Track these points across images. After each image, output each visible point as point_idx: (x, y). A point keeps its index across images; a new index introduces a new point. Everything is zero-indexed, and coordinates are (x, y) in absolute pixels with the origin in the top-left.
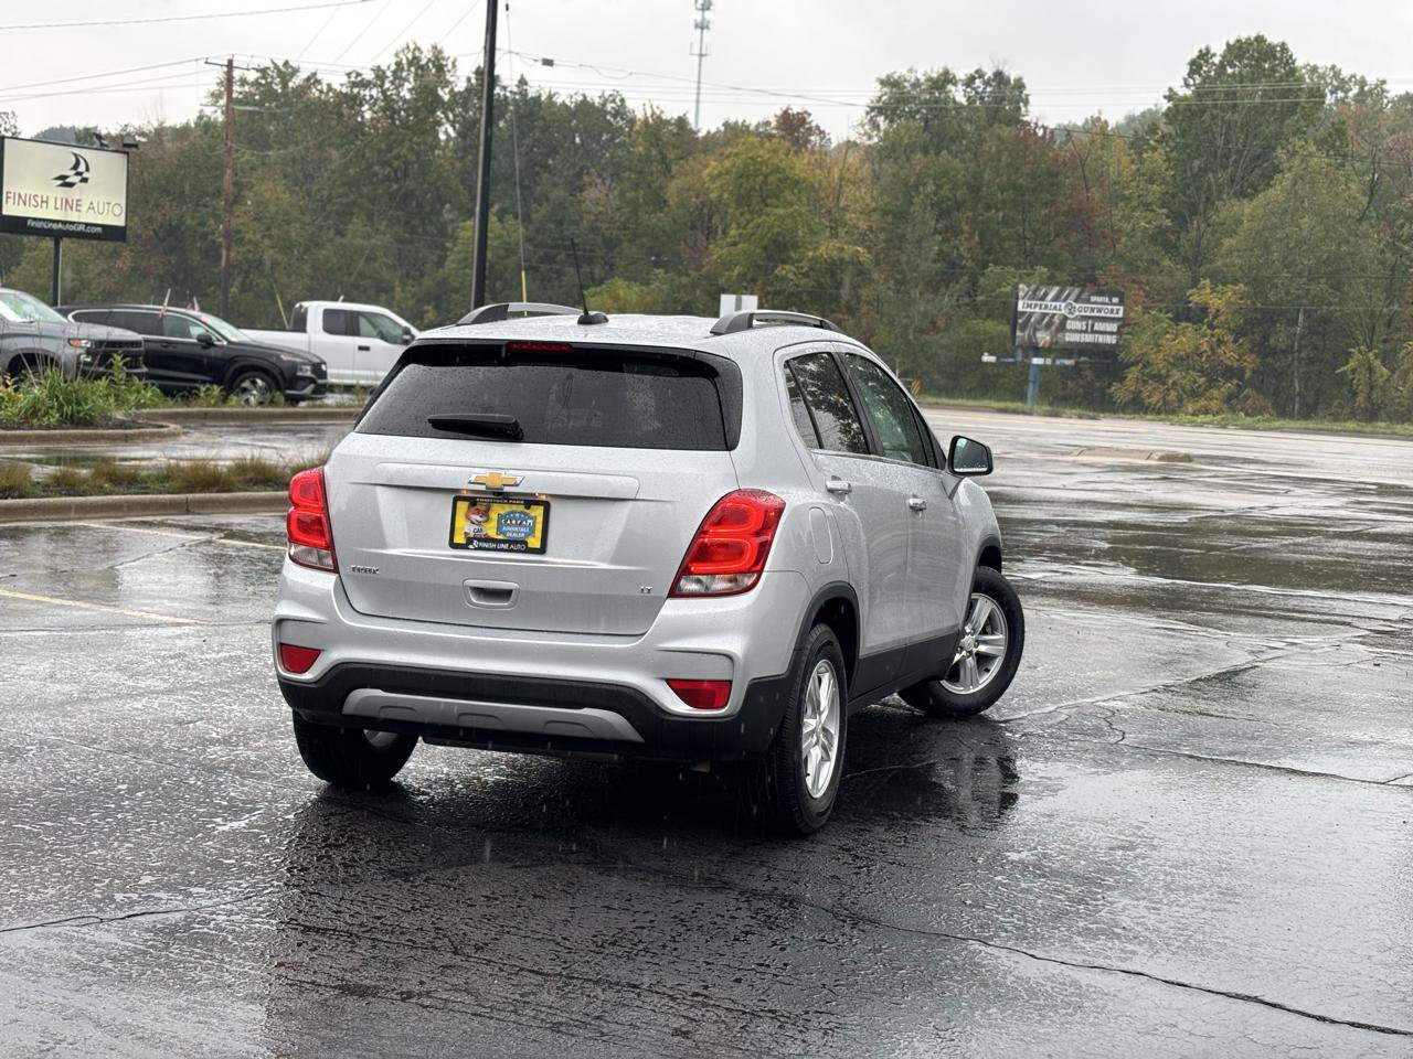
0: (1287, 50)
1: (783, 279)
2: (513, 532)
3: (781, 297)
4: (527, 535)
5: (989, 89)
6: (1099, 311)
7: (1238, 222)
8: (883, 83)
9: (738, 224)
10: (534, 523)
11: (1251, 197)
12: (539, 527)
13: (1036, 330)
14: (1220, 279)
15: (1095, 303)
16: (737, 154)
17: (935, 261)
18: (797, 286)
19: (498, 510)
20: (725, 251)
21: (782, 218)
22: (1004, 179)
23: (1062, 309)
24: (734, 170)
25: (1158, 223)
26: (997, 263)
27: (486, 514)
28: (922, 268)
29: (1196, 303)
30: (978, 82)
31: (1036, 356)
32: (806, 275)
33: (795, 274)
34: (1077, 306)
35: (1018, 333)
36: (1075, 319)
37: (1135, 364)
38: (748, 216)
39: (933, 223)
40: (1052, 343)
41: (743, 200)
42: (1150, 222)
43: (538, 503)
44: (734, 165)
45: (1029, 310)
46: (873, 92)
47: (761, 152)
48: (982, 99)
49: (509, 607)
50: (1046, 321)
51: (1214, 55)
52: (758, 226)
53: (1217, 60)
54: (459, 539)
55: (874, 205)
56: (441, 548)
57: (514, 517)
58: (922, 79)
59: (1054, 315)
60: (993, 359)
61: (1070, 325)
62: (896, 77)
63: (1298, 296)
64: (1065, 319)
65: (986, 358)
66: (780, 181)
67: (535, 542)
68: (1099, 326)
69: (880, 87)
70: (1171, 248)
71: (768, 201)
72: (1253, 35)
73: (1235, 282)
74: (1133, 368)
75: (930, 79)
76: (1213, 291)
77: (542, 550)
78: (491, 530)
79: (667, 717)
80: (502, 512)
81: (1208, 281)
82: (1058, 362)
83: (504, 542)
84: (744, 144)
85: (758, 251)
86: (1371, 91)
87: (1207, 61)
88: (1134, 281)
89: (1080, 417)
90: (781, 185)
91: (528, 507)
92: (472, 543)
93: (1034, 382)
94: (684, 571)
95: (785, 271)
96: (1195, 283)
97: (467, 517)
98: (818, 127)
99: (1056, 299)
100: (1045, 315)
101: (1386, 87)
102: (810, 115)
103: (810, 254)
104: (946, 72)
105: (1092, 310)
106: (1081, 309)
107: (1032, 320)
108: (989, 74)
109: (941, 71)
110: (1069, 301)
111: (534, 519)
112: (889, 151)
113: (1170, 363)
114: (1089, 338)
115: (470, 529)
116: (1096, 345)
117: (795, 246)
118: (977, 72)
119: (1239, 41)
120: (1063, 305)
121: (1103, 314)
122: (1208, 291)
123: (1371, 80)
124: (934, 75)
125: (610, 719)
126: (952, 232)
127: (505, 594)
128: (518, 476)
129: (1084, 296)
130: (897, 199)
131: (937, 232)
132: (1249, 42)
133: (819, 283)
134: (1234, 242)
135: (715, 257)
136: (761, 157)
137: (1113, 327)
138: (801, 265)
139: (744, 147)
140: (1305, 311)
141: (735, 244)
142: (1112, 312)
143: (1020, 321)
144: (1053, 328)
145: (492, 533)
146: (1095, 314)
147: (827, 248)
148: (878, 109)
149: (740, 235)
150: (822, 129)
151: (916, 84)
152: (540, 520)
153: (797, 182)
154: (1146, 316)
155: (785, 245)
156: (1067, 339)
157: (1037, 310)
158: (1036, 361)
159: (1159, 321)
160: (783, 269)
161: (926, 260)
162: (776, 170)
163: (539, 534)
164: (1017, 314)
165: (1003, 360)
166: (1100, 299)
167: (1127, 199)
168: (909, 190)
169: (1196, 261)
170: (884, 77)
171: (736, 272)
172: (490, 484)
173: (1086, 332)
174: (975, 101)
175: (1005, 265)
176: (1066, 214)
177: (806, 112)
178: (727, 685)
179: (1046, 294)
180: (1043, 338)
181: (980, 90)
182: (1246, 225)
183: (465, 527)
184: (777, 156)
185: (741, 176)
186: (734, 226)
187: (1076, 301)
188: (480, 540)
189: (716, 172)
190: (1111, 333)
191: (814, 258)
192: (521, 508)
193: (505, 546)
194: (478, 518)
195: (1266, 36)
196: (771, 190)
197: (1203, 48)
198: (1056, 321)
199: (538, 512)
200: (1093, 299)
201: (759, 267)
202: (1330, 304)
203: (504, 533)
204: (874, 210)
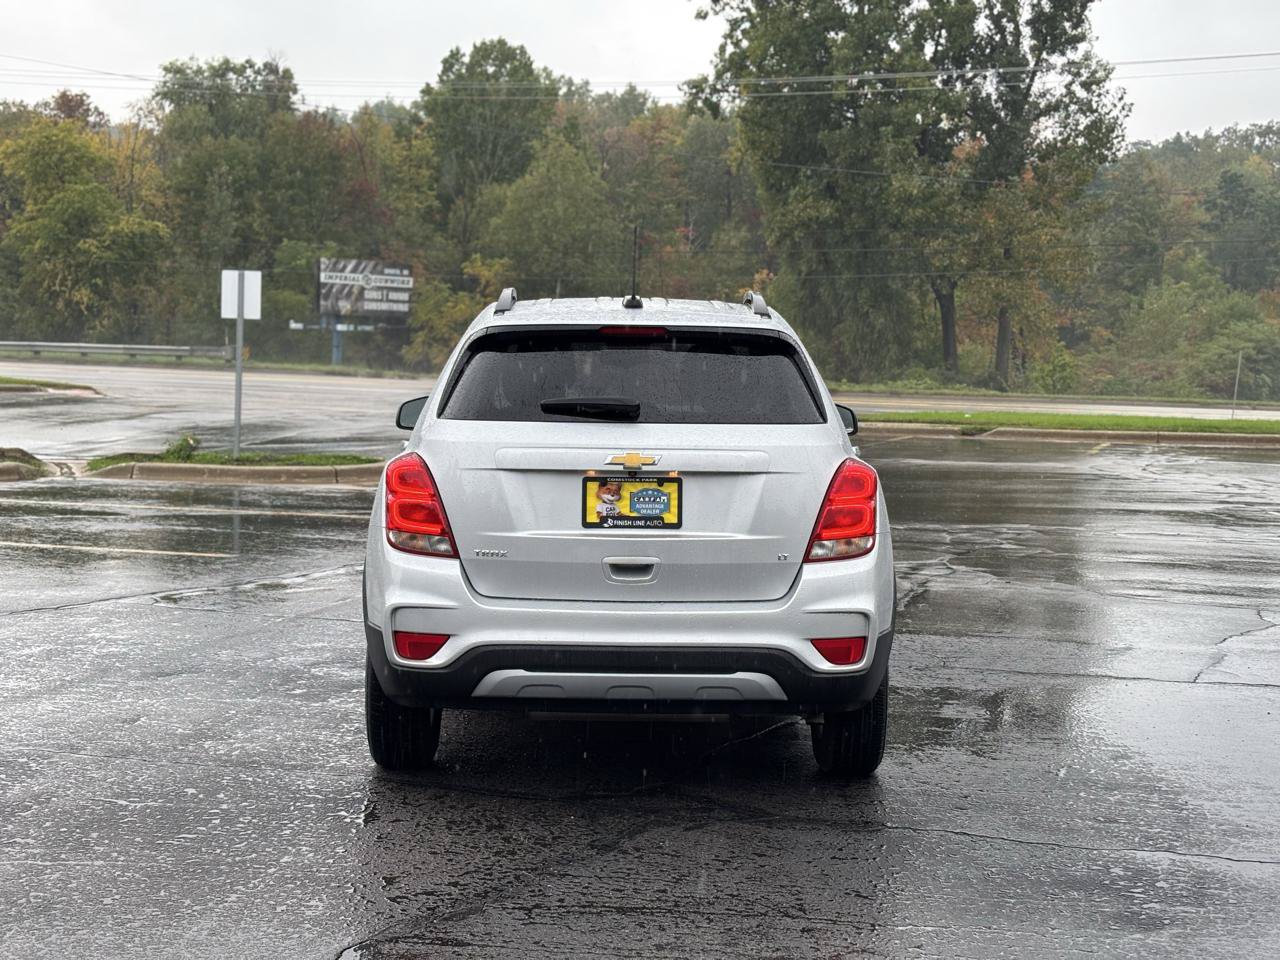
0: (525, 53)
1: (86, 252)
2: (647, 509)
3: (85, 270)
4: (662, 511)
5: (259, 78)
6: (392, 282)
7: (501, 203)
8: (167, 70)
9: (35, 200)
10: (669, 500)
11: (510, 181)
12: (674, 503)
13: (337, 299)
14: (489, 253)
15: (388, 275)
16: (31, 133)
17: (234, 236)
18: (101, 258)
19: (629, 489)
20: (25, 225)
21: (82, 194)
22: (291, 161)
23: (358, 280)
24: (30, 148)
25: (428, 203)
26: (290, 238)
27: (617, 492)
28: (221, 243)
29: (470, 275)
30: (249, 72)
31: (341, 323)
32: (108, 248)
33: (97, 248)
34: (373, 277)
35: (322, 302)
36: (373, 289)
37: (422, 328)
38: (46, 193)
39: (229, 201)
40: (353, 312)
41: (39, 177)
42: (421, 203)
43: (672, 480)
44: (28, 143)
45: (331, 281)
46: (157, 77)
47: (55, 131)
48: (253, 87)
49: (652, 580)
50: (346, 292)
51: (464, 55)
52: (58, 201)
53: (466, 60)
54: (592, 518)
55: (168, 183)
56: (576, 529)
57: (647, 496)
58: (205, 67)
59: (352, 286)
60: (299, 326)
61: (368, 295)
62: (179, 63)
63: (557, 269)
64: (362, 289)
65: (293, 325)
66: (77, 159)
67: (670, 518)
68: (393, 296)
69: (164, 73)
70: (442, 226)
71: (67, 177)
72: (496, 38)
73: (502, 256)
74: (420, 333)
75: (212, 68)
76: (483, 264)
77: (678, 525)
78: (624, 507)
79: (814, 675)
80: (634, 491)
81: (478, 255)
82: (360, 328)
83: (639, 519)
84: (37, 123)
85: (60, 225)
86: (577, 89)
87: (457, 60)
88: (413, 255)
89: (401, 377)
90: (78, 163)
91: (661, 485)
92: (606, 522)
93: (338, 347)
94: (816, 538)
95: (88, 244)
96: (466, 256)
97: (599, 497)
98: (96, 109)
99: (354, 271)
100: (344, 286)
101: (590, 88)
102: (88, 97)
103: (112, 228)
104: (227, 62)
105: (386, 281)
106: (376, 280)
107: (334, 290)
108: (259, 64)
109: (221, 60)
110: (366, 273)
111: (668, 495)
112: (177, 131)
113: (451, 328)
114: (384, 306)
115: (603, 509)
116: (391, 313)
117: (95, 221)
118: (247, 62)
119: (484, 43)
120: (361, 276)
121: (395, 285)
122: (480, 264)
123: (577, 81)
124: (216, 64)
125: (760, 681)
126: (246, 208)
127: (644, 569)
128: (656, 455)
129: (379, 268)
130: (192, 178)
131: (232, 209)
132: (493, 45)
133: (123, 257)
134: (499, 221)
135: (14, 231)
136: (56, 136)
137: (405, 296)
138: (103, 238)
139: (37, 127)
140: (563, 281)
141: (32, 219)
142: (403, 282)
143: (324, 291)
144: (353, 297)
145: (626, 511)
146: (389, 285)
147: (129, 223)
148: (165, 94)
149: (39, 210)
150: (101, 110)
151: (199, 71)
152: (675, 496)
153: (93, 160)
154: (428, 287)
155: (86, 220)
156: (366, 307)
157: (338, 281)
158: (340, 327)
159: (441, 291)
160: (85, 242)
161: (226, 235)
162: (71, 148)
163: (674, 510)
164: (319, 285)
165: (309, 327)
166: (392, 271)
167: (400, 182)
168: (203, 170)
169: (465, 238)
170: (167, 64)
171: (37, 246)
172: (628, 464)
173: (381, 300)
174: (247, 89)
175: (299, 240)
176: (349, 194)
177: (84, 94)
178: (862, 641)
179: (345, 267)
180: (345, 306)
181: (251, 79)
182: (509, 206)
183: (596, 507)
184: (71, 135)
185: (37, 154)
186: (30, 201)
187: (372, 273)
188: (614, 518)
189: (10, 150)
190: (403, 302)
191: (115, 233)
192: (654, 486)
193: (642, 523)
194: (610, 497)
195: (507, 40)
196: (68, 168)
197: (454, 49)
198: (355, 291)
199: (672, 488)
200: (387, 271)
201: (61, 240)
202: (583, 275)
203: (638, 511)
204: (169, 188)
